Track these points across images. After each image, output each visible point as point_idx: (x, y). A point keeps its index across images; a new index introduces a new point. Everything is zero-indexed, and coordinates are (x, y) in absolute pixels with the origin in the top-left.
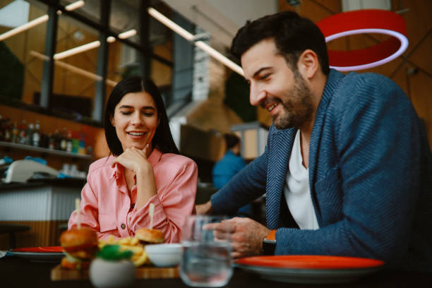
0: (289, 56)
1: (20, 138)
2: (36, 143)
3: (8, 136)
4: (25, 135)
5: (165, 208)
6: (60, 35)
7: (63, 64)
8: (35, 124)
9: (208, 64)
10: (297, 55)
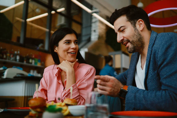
0: (132, 22)
1: (11, 58)
2: (18, 60)
3: (5, 56)
4: (13, 56)
5: (79, 90)
6: (30, 10)
7: (31, 24)
8: (17, 51)
9: (98, 24)
10: (135, 21)
